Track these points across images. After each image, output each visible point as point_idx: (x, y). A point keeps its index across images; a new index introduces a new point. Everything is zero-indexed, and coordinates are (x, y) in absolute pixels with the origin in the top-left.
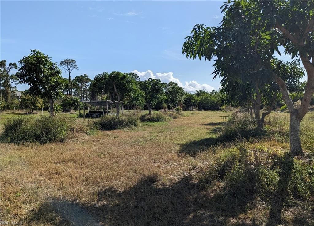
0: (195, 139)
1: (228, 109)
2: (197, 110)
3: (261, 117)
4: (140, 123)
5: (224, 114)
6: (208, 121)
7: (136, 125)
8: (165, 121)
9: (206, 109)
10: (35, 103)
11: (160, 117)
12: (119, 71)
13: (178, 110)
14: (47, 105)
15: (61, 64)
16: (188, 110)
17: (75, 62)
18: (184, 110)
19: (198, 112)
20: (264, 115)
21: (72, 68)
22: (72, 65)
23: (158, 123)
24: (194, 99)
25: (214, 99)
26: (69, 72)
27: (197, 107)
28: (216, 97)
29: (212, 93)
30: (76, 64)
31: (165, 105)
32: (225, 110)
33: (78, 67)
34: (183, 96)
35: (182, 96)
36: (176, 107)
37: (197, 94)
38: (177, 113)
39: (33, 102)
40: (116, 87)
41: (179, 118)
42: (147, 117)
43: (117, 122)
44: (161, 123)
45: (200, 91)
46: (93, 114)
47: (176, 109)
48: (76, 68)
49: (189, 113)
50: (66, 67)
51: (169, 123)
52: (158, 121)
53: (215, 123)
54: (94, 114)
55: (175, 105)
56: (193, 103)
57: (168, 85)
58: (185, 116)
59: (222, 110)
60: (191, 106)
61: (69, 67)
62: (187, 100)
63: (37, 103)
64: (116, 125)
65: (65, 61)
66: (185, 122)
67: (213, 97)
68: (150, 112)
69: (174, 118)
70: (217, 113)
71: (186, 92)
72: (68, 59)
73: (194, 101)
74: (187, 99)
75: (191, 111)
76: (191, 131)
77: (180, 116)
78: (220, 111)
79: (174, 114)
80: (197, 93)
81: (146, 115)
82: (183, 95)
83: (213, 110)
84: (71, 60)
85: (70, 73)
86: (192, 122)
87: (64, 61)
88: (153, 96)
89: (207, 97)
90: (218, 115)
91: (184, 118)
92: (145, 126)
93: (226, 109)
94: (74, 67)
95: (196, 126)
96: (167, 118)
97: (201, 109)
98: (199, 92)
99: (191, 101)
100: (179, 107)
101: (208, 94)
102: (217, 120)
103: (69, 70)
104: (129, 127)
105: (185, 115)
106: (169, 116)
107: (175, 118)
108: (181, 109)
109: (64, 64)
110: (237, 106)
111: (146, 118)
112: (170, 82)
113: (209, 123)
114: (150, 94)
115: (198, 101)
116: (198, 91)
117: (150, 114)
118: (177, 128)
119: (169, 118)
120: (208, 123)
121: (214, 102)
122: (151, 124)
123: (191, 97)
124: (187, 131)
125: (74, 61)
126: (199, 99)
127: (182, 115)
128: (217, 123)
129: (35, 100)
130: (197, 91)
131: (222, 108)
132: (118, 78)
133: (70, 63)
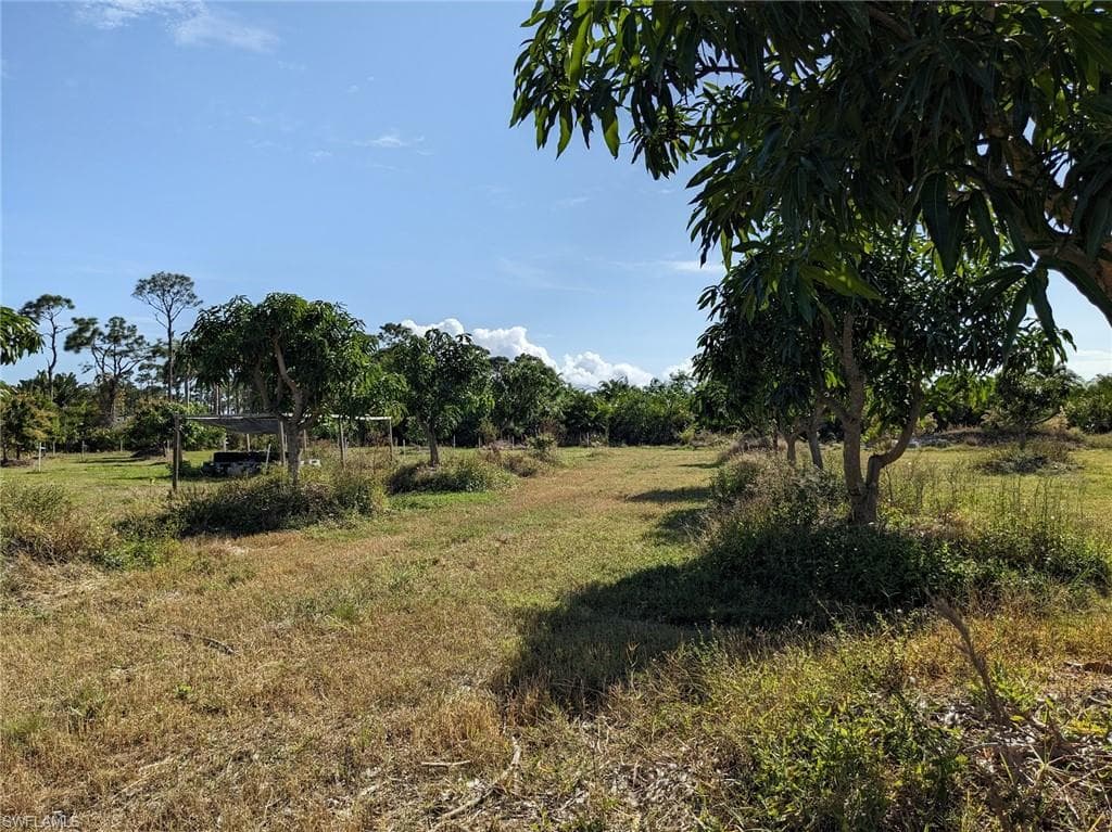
0: (596, 577)
1: (702, 439)
2: (605, 444)
3: (864, 474)
4: (386, 501)
5: (690, 455)
6: (645, 483)
7: (365, 510)
8: (489, 486)
9: (633, 442)
10: (20, 426)
11: (470, 472)
12: (290, 292)
13: (541, 445)
14: (90, 434)
15: (138, 288)
16: (577, 445)
17: (192, 284)
18: (560, 445)
19: (607, 449)
20: (878, 462)
21: (178, 304)
22: (178, 292)
23: (462, 496)
24: (597, 410)
25: (656, 408)
26: (169, 317)
27: (604, 433)
28: (662, 402)
29: (651, 389)
30: (194, 290)
31: (488, 427)
32: (695, 443)
33: (202, 302)
34: (559, 399)
35: (553, 398)
36: (535, 436)
37: (604, 391)
38: (536, 456)
39: (16, 422)
40: (284, 358)
41: (543, 474)
42: (420, 475)
43: (285, 500)
44: (474, 496)
45: (612, 381)
46: (229, 466)
47: (533, 440)
48: (195, 305)
49: (578, 454)
50: (158, 302)
51: (503, 494)
52: (463, 489)
53: (670, 493)
54: (234, 464)
55: (531, 429)
56: (592, 422)
57: (513, 365)
58: (563, 466)
59: (683, 444)
60: (585, 429)
61: (169, 299)
62: (573, 411)
63: (29, 426)
64: (282, 512)
65: (154, 278)
66: (562, 489)
67: (654, 403)
68: (434, 452)
69: (525, 475)
70: (669, 452)
71: (570, 385)
72: (166, 273)
73: (594, 415)
74: (574, 407)
75: (585, 446)
76: (583, 531)
77: (545, 466)
78: (678, 446)
79: (527, 459)
80: (603, 388)
81: (418, 465)
82: (558, 393)
83: (657, 442)
84: (177, 277)
85: (170, 322)
86: (588, 487)
87: (149, 278)
88: (445, 397)
89: (636, 403)
90: (674, 458)
91: (561, 473)
92: (407, 511)
93: (695, 439)
94: (188, 303)
95: (602, 504)
96: (497, 474)
97: (617, 441)
98: (611, 386)
99: (586, 415)
100: (545, 437)
101: (638, 390)
102: (672, 479)
103: (169, 312)
104: (337, 516)
105: (567, 463)
106: (506, 467)
107: (528, 473)
108: (550, 443)
109: (152, 291)
110: (730, 431)
111: (416, 479)
112: (519, 355)
113: (648, 493)
114: (435, 388)
115: (608, 416)
116: (607, 381)
117: (434, 461)
118: (529, 519)
119: (506, 474)
120: (645, 490)
121: (657, 417)
122: (431, 504)
123: (585, 402)
124: (568, 532)
125: (187, 279)
126: (611, 407)
127: (554, 463)
128: (675, 491)
129: (24, 414)
130: (605, 385)
131: (682, 435)
132: (290, 320)
133: (172, 286)
